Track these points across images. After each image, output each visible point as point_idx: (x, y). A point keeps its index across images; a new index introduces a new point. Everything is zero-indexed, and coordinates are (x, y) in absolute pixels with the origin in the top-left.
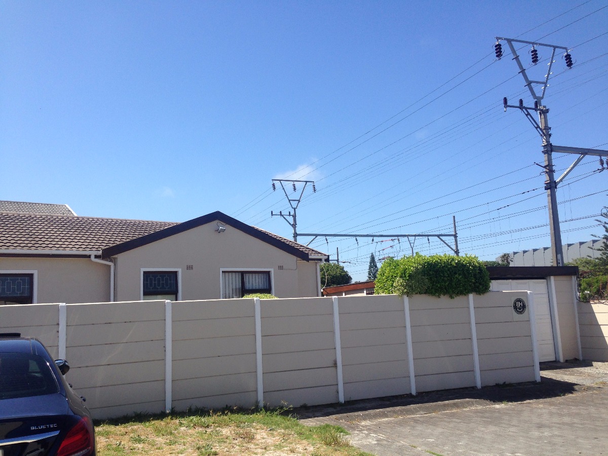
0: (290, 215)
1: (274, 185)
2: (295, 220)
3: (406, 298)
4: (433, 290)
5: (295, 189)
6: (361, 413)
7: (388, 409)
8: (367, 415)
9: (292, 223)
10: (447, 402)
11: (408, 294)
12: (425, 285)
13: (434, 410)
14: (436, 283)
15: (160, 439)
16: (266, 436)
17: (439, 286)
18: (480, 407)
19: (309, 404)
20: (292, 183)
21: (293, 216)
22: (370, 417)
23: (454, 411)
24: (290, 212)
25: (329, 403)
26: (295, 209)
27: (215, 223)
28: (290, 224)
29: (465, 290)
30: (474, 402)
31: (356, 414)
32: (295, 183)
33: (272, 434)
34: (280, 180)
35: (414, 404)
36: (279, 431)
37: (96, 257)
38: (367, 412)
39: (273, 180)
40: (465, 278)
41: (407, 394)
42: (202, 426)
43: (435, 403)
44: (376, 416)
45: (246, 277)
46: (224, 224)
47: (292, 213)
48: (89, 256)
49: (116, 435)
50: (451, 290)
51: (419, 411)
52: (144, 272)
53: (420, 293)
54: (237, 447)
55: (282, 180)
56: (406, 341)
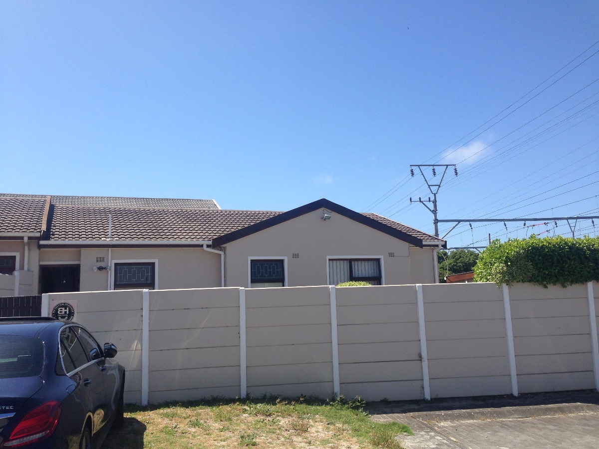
0: (430, 201)
1: (412, 171)
2: (435, 206)
3: (505, 287)
4: (540, 278)
5: (434, 173)
6: (443, 413)
7: (477, 410)
8: (449, 415)
9: (432, 209)
10: (550, 406)
11: (508, 282)
12: (529, 272)
13: (532, 414)
14: (543, 269)
15: (217, 424)
16: (320, 430)
17: (547, 273)
18: (590, 413)
19: (391, 398)
20: (432, 168)
21: (433, 202)
22: (453, 418)
23: (557, 416)
24: (429, 198)
25: (414, 399)
26: (435, 195)
27: (320, 211)
28: (430, 210)
29: (581, 277)
30: (584, 407)
31: (437, 413)
32: (435, 167)
33: (328, 428)
34: (419, 166)
35: (511, 406)
36: (337, 425)
37: (208, 246)
38: (450, 412)
39: (411, 166)
40: (581, 264)
41: (507, 395)
42: (263, 414)
43: (535, 406)
44: (460, 417)
45: (355, 265)
46: (330, 211)
47: (432, 199)
48: (202, 246)
49: (180, 417)
50: (562, 278)
51: (513, 414)
52: (251, 260)
53: (523, 281)
54: (283, 439)
55: (421, 165)
56: (506, 335)
